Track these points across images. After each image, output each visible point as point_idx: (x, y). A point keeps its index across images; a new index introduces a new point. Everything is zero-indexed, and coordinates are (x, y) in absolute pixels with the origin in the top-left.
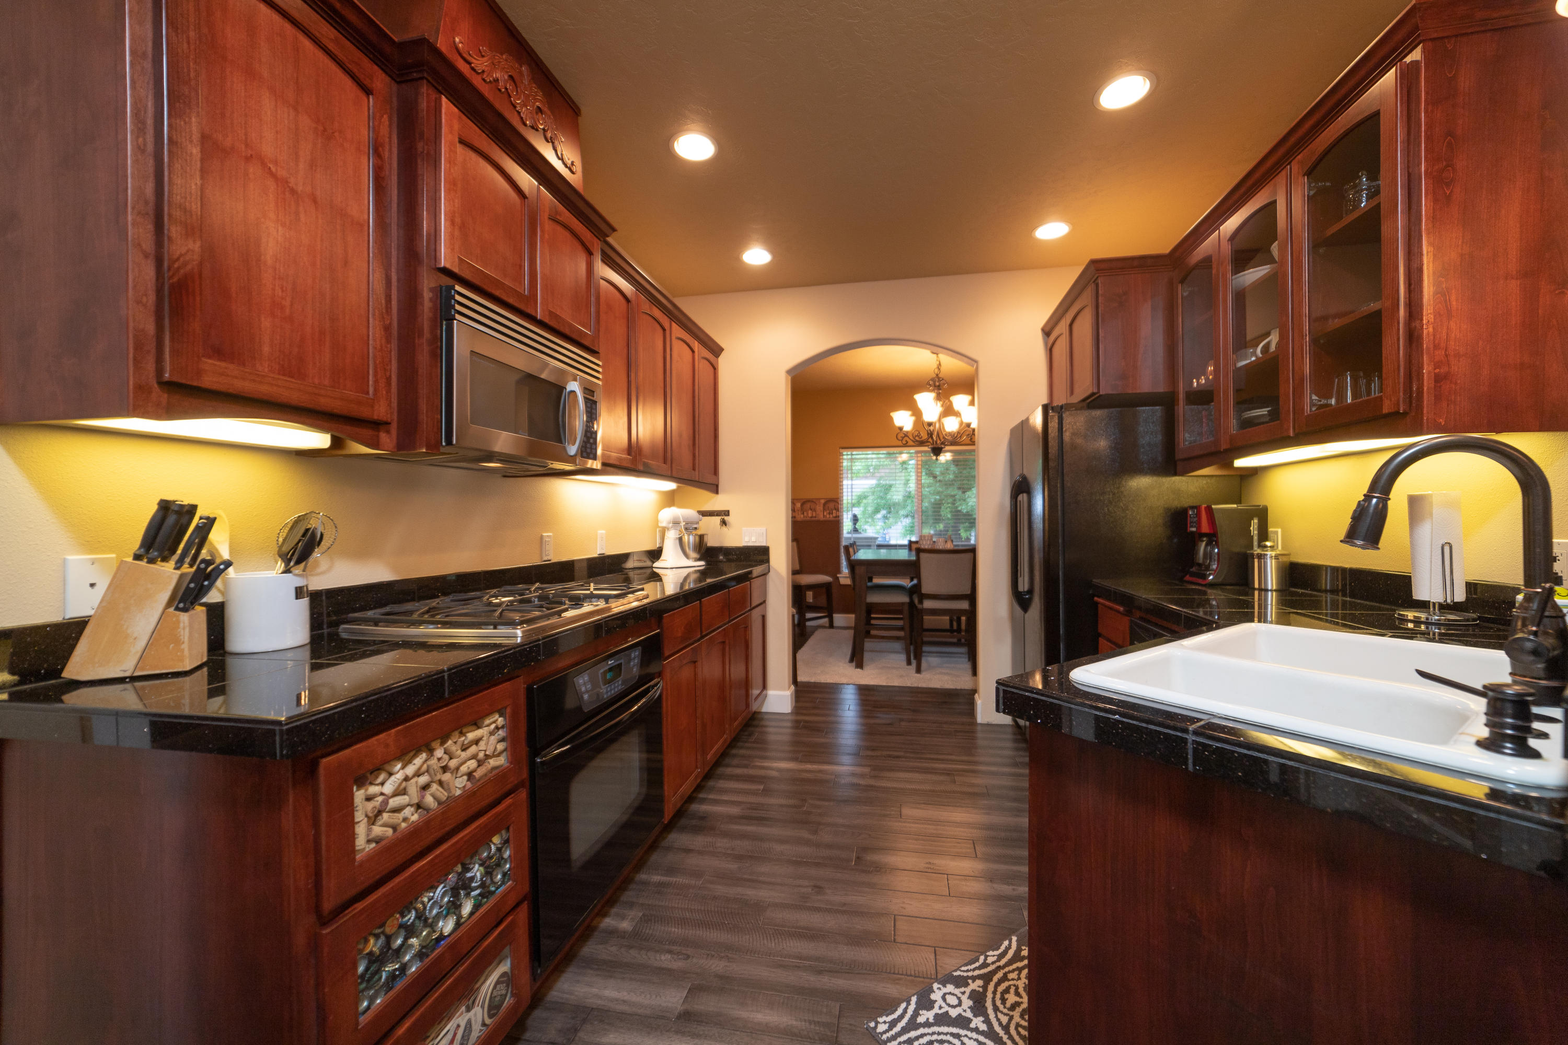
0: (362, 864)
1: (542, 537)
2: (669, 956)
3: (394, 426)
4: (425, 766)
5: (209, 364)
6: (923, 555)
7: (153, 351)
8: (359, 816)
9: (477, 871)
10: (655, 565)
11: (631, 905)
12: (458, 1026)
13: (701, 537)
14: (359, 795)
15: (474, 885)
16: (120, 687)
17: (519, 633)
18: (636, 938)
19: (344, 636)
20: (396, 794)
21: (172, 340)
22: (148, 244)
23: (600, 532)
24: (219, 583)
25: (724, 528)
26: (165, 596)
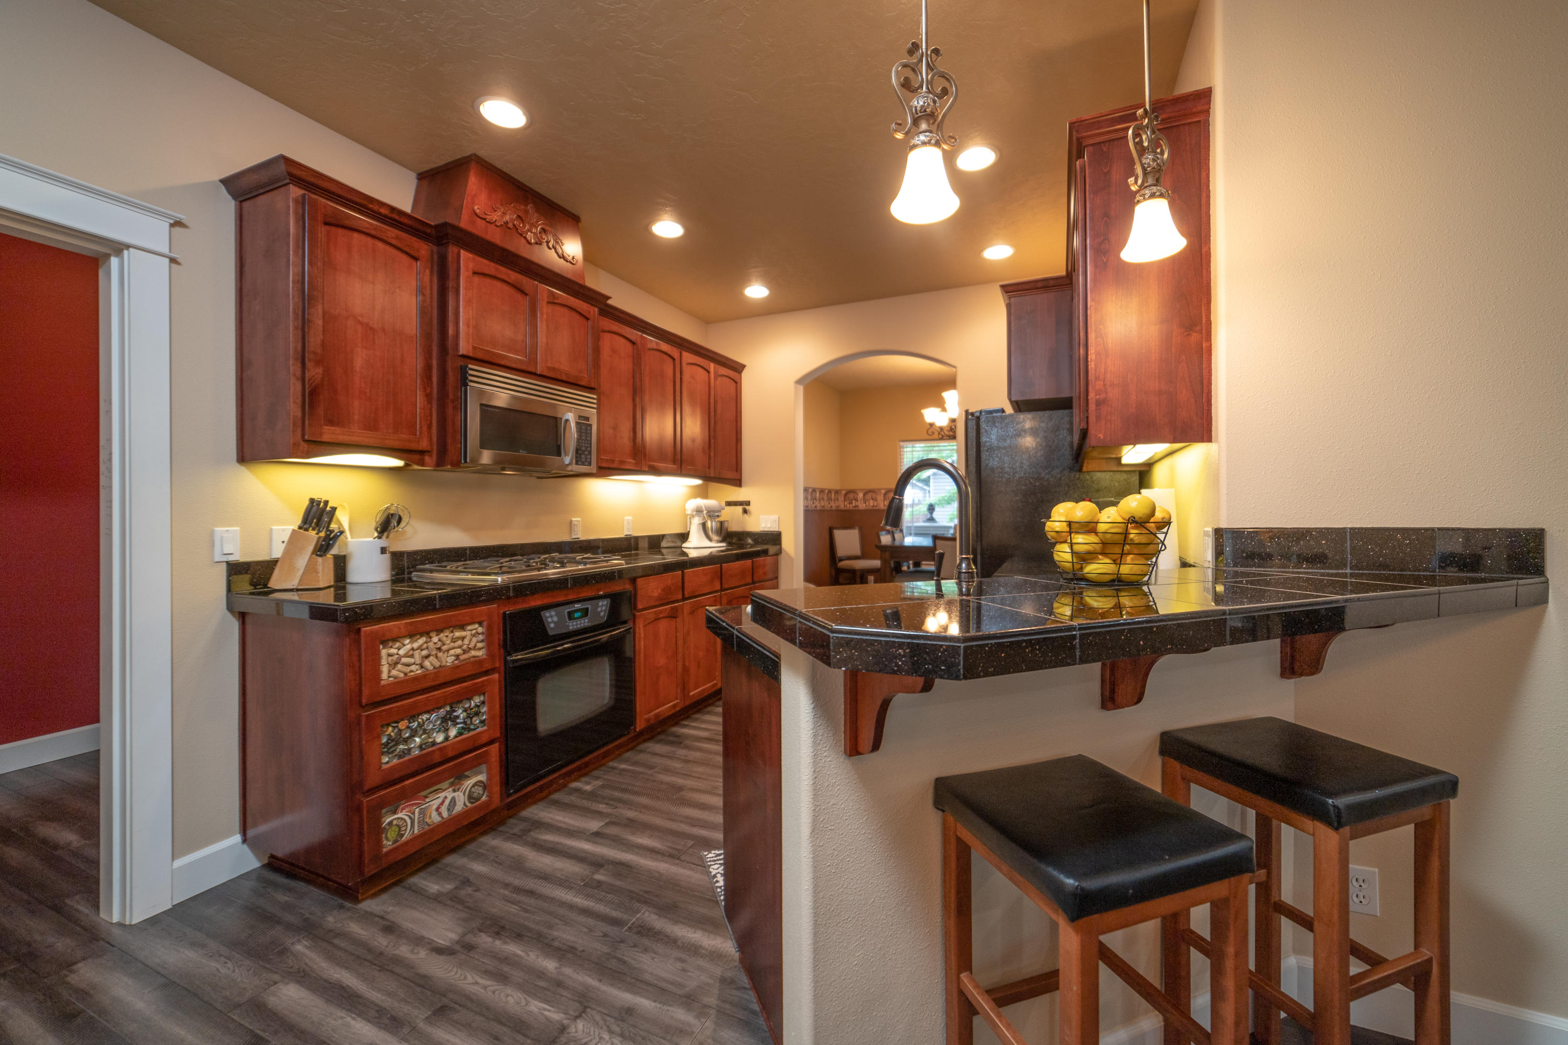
0: (383, 686)
1: (571, 521)
2: (604, 806)
3: (435, 452)
4: (425, 645)
5: (327, 429)
6: (939, 542)
7: (301, 425)
8: (384, 662)
9: (460, 713)
10: (684, 545)
11: (597, 778)
12: (446, 797)
13: (721, 523)
14: (384, 652)
15: (458, 721)
16: (292, 593)
17: (500, 579)
18: (592, 796)
19: (415, 579)
20: (406, 656)
21: (309, 419)
22: (299, 373)
23: (627, 518)
24: (337, 543)
25: (745, 515)
26: (311, 548)
